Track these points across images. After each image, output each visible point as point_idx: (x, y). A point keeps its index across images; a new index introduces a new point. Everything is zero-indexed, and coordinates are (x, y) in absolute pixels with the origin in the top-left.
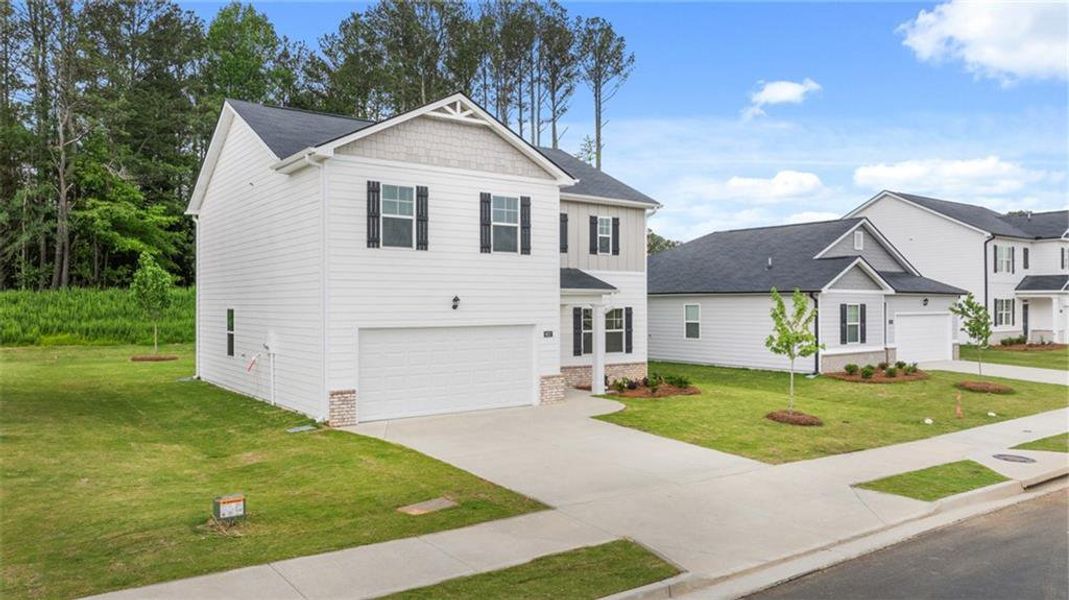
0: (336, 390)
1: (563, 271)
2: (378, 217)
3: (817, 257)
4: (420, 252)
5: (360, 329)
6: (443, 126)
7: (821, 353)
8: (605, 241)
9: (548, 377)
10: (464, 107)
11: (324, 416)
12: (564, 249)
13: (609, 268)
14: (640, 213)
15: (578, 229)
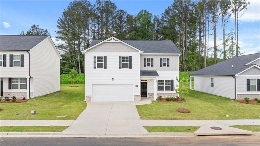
0: (87, 95)
1: (141, 71)
2: (96, 63)
4: (105, 69)
5: (92, 84)
6: (110, 43)
7: (237, 93)
8: (165, 64)
9: (136, 96)
10: (114, 39)
11: (85, 100)
12: (152, 66)
13: (166, 70)
14: (177, 56)
15: (157, 61)
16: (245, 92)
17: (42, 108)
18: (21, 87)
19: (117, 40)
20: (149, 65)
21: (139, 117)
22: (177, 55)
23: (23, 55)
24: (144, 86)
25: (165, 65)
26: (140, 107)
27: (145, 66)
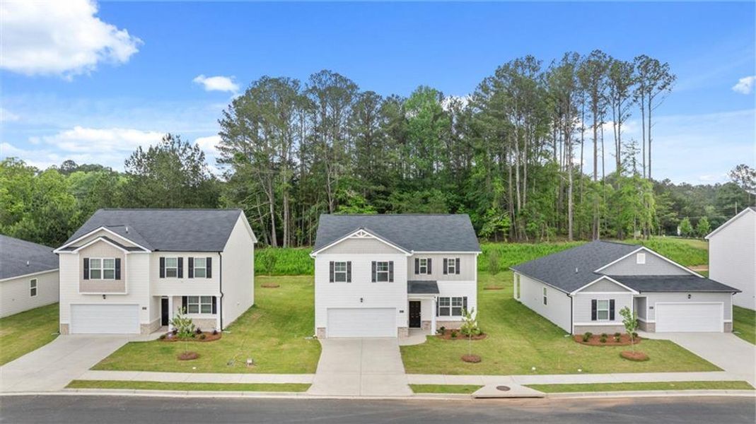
0: (320, 327)
1: (409, 283)
2: (334, 273)
3: (597, 271)
4: (347, 283)
5: (328, 309)
6: (356, 241)
7: (574, 324)
8: (452, 268)
9: (401, 328)
10: (363, 233)
11: (316, 335)
12: (430, 272)
13: (454, 280)
14: (472, 256)
15: (437, 264)
16: (588, 322)
17: (252, 352)
18: (204, 310)
19: (368, 235)
20: (423, 271)
21: (403, 369)
22: (474, 254)
23: (211, 258)
24: (415, 308)
25: (451, 270)
26: (407, 350)
27: (417, 272)
